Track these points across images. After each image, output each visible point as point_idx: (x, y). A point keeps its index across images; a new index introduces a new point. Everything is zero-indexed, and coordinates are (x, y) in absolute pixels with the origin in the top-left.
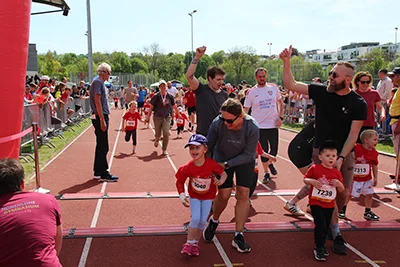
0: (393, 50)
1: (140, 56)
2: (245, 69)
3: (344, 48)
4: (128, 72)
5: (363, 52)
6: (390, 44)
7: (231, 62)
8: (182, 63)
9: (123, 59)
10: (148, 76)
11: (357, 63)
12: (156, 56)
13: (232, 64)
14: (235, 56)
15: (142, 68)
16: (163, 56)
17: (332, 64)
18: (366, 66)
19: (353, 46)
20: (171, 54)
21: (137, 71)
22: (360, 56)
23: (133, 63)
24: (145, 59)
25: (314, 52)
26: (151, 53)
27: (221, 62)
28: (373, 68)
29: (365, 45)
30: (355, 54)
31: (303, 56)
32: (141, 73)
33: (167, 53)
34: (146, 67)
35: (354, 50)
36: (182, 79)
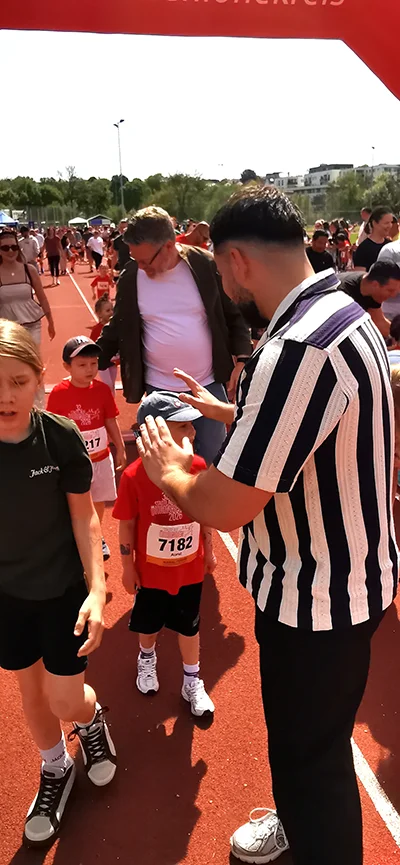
0: (369, 174)
1: (52, 182)
2: (190, 197)
3: (312, 170)
4: (38, 204)
5: (335, 175)
6: (366, 166)
7: (171, 190)
8: (108, 191)
9: (29, 187)
10: (64, 209)
11: (328, 189)
12: (74, 180)
13: (173, 192)
14: (176, 180)
15: (56, 199)
16: (82, 181)
17: (297, 191)
18: (338, 194)
19: (323, 168)
20: (93, 179)
21: (50, 203)
22: (331, 181)
23: (42, 191)
24: (60, 185)
25: (276, 175)
26: (66, 178)
27: (159, 189)
28: (346, 197)
29: (337, 167)
30: (325, 179)
31: (262, 181)
32: (54, 206)
33: (86, 178)
34: (61, 197)
35: (324, 173)
36: (108, 212)
